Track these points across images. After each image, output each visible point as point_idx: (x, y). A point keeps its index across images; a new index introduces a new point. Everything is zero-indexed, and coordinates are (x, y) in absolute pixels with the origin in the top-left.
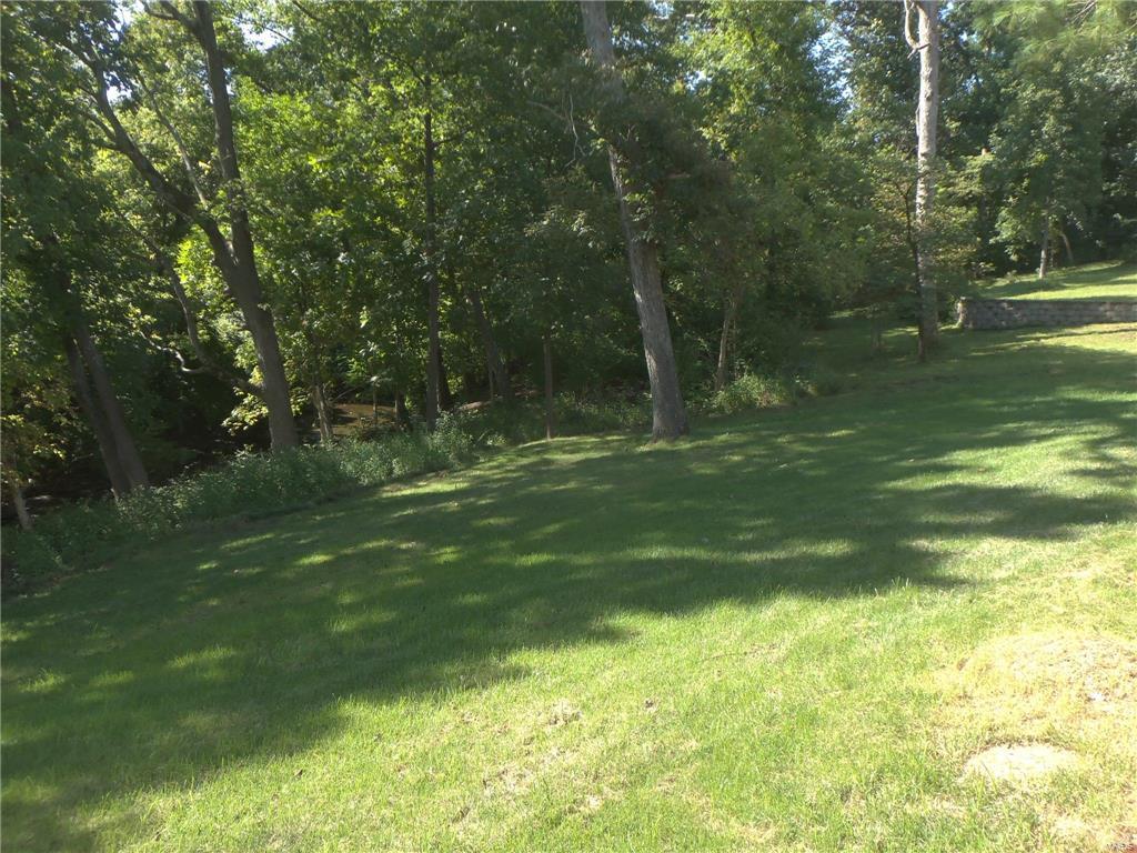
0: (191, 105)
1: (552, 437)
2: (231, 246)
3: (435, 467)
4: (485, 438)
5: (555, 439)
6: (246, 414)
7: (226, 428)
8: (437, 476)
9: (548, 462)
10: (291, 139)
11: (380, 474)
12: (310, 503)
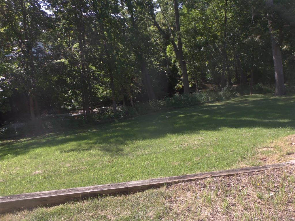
0: (173, 12)
1: (252, 94)
2: (177, 46)
3: (219, 99)
4: (235, 94)
5: (253, 95)
6: (180, 86)
7: (176, 89)
8: (218, 102)
9: (247, 100)
10: (194, 19)
11: (206, 100)
12: (188, 106)
